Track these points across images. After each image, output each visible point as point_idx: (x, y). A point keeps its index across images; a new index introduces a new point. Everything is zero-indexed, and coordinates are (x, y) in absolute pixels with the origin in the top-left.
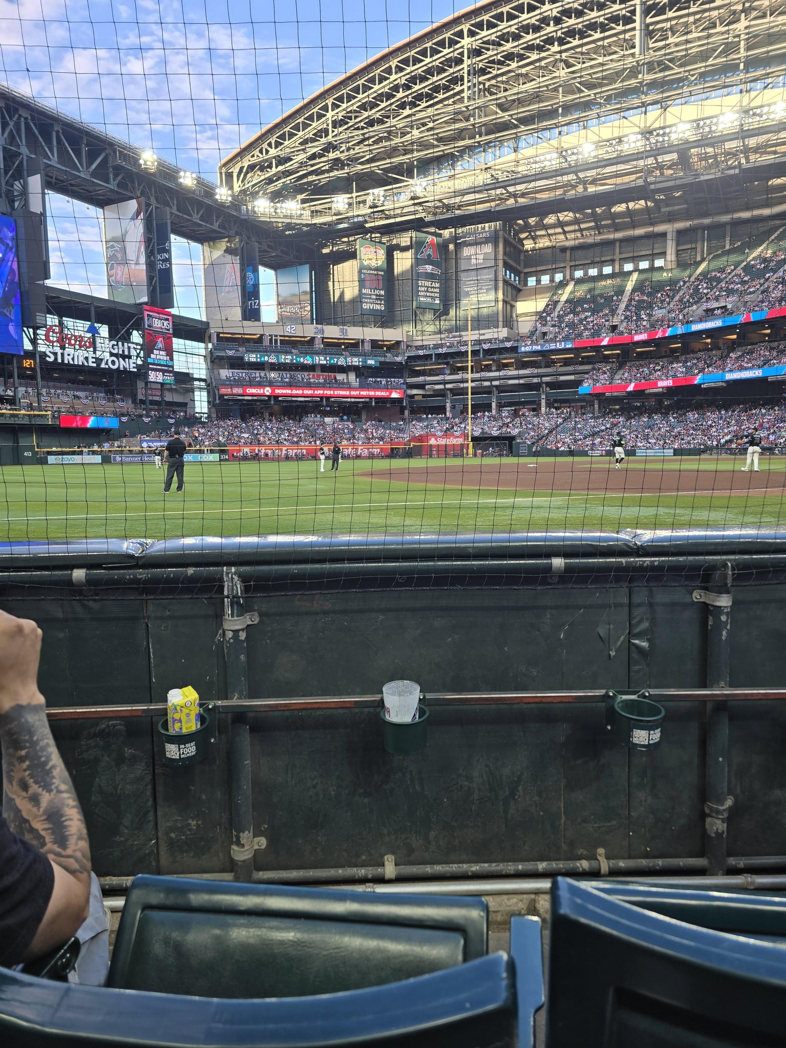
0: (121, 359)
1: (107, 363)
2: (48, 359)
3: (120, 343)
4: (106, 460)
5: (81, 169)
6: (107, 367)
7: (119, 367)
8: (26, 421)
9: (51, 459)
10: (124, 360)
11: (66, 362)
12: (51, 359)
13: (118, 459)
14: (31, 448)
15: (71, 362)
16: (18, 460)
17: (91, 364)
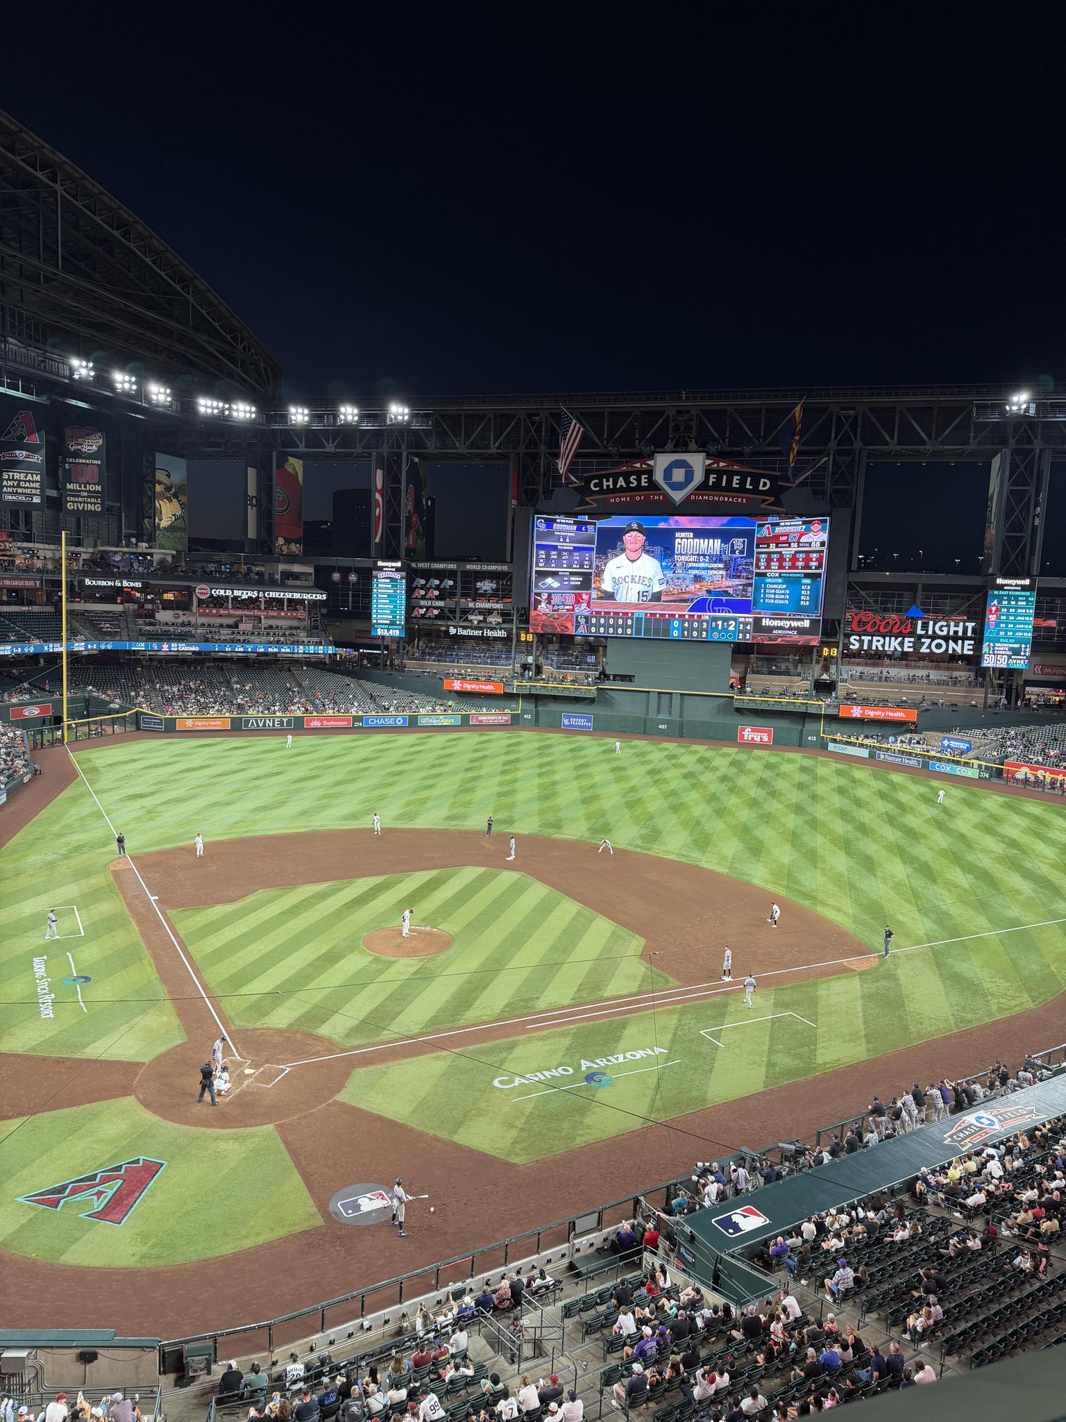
0: (951, 643)
1: (929, 646)
2: (851, 647)
3: (952, 624)
4: (872, 755)
5: (927, 440)
6: (928, 651)
7: (947, 650)
8: (803, 709)
9: (831, 747)
10: (956, 642)
11: (874, 648)
12: (857, 646)
13: (882, 757)
14: (817, 734)
15: (881, 648)
16: (800, 744)
17: (906, 649)
